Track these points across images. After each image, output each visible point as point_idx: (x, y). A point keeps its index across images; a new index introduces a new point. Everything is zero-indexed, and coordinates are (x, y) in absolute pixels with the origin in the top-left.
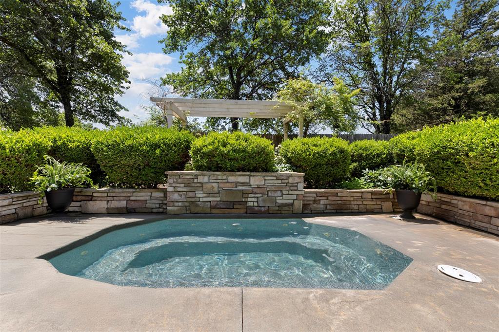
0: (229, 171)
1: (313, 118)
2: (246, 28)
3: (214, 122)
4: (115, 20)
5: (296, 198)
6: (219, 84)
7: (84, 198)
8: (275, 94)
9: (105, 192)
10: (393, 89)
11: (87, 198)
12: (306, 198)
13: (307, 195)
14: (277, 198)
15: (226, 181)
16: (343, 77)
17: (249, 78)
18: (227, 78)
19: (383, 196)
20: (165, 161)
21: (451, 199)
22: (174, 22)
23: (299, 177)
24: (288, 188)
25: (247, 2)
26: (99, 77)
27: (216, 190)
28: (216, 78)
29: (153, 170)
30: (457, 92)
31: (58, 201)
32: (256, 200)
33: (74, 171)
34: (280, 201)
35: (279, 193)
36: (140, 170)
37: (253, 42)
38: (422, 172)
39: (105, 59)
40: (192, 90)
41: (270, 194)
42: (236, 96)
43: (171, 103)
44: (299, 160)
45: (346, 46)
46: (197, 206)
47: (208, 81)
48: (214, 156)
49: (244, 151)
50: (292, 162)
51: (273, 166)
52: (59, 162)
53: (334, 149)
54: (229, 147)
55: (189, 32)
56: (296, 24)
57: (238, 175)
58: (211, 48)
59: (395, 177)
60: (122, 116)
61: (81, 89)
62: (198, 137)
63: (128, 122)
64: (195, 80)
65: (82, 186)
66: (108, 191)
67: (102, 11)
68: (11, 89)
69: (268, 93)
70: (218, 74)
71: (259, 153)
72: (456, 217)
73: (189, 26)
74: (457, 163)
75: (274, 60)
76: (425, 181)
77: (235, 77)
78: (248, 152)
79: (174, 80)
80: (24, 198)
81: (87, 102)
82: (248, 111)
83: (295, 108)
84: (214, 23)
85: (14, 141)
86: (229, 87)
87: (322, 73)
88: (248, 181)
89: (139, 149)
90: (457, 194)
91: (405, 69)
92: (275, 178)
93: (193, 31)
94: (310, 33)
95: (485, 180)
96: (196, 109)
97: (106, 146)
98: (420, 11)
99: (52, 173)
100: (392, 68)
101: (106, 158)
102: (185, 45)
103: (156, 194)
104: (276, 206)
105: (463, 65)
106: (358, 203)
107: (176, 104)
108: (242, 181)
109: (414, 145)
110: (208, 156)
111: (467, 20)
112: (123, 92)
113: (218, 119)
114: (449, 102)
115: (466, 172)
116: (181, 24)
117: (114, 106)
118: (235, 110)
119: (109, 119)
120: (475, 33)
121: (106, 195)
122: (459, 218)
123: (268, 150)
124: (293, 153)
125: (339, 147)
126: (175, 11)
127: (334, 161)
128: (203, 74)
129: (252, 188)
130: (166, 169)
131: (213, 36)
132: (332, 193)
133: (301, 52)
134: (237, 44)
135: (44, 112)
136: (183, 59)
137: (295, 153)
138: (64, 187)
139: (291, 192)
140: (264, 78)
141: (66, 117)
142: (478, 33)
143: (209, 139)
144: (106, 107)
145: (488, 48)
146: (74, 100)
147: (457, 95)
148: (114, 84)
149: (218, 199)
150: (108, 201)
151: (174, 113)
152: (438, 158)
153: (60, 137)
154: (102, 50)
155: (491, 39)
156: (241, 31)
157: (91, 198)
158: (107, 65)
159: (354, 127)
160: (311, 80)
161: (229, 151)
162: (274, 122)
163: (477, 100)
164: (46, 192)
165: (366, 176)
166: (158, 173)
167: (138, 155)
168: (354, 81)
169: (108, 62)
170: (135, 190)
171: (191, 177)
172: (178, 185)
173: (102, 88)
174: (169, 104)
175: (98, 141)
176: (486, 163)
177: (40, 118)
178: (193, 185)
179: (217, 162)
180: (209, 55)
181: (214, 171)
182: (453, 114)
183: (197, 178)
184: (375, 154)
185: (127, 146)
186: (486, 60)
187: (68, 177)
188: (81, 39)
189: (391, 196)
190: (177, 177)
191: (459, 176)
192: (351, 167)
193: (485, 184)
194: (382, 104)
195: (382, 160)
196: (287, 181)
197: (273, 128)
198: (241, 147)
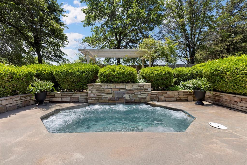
0: (116, 83)
1: (156, 57)
2: (123, 13)
3: (108, 60)
4: (60, 12)
5: (147, 95)
6: (110, 41)
7: (51, 97)
8: (138, 46)
9: (60, 94)
10: (196, 42)
11: (52, 97)
12: (152, 95)
13: (153, 94)
14: (139, 95)
15: (115, 88)
16: (171, 36)
17: (125, 38)
18: (114, 38)
19: (189, 94)
20: (87, 79)
21: (220, 94)
22: (88, 12)
23: (149, 85)
24: (144, 91)
25: (123, 1)
26: (53, 39)
27: (110, 92)
28: (109, 38)
29: (82, 83)
30: (228, 42)
31: (40, 98)
32: (129, 96)
33: (47, 84)
34: (140, 97)
35: (139, 93)
36: (76, 83)
37: (126, 21)
38: (206, 82)
39: (56, 31)
40: (97, 45)
41: (135, 93)
42: (119, 47)
43: (88, 52)
44: (149, 78)
45: (172, 21)
46: (102, 99)
47: (105, 40)
48: (109, 76)
49: (123, 74)
50: (146, 78)
51: (137, 81)
52: (40, 80)
53: (165, 72)
54: (116, 72)
55: (96, 17)
56: (147, 11)
57: (121, 85)
58: (106, 24)
59: (194, 84)
60: (64, 58)
61: (45, 45)
62: (101, 67)
63: (68, 61)
64: (99, 40)
65: (50, 91)
66: (61, 93)
67: (54, 8)
68: (12, 46)
69: (134, 45)
70: (110, 36)
71: (130, 75)
72: (222, 103)
73: (96, 14)
74: (222, 77)
75: (137, 28)
76: (207, 86)
77: (118, 37)
78: (125, 74)
79: (89, 40)
80: (25, 97)
81: (48, 52)
82: (125, 54)
83: (147, 52)
84: (108, 12)
85: (20, 71)
86: (116, 42)
87: (161, 34)
88: (125, 87)
89: (75, 74)
90: (222, 92)
91: (202, 31)
92: (137, 86)
93: (97, 16)
94: (154, 15)
95: (234, 85)
96: (100, 54)
97: (60, 73)
98: (209, 2)
99: (37, 85)
100: (195, 31)
101: (60, 78)
102: (94, 23)
103: (83, 94)
104: (138, 99)
105: (231, 28)
106: (177, 97)
107: (91, 52)
108: (122, 88)
109: (202, 69)
110: (107, 76)
111: (233, 6)
112: (64, 47)
113: (110, 58)
114: (224, 47)
115: (226, 81)
116: (92, 13)
117: (61, 53)
118: (118, 54)
119: (58, 60)
120: (237, 12)
121: (60, 95)
122: (223, 103)
123: (134, 73)
124: (146, 74)
125: (167, 71)
126: (88, 7)
127: (165, 77)
128: (102, 37)
129: (127, 91)
130: (88, 83)
131: (107, 18)
132: (164, 93)
133: (150, 24)
134: (119, 22)
135: (28, 57)
136: (93, 30)
137: (147, 74)
138: (43, 92)
139: (145, 92)
140: (132, 38)
141: (38, 59)
142: (238, 12)
143: (106, 68)
144: (57, 54)
145: (244, 20)
146: (42, 51)
147: (228, 44)
148: (60, 43)
149: (112, 96)
150: (62, 98)
151: (90, 56)
152: (213, 75)
153: (39, 69)
154: (55, 27)
155: (245, 15)
156: (121, 15)
157: (54, 97)
158: (57, 34)
159: (175, 61)
160: (155, 38)
161: (116, 74)
162: (137, 59)
163: (238, 45)
164: (35, 94)
165: (181, 84)
166: (84, 84)
167: (75, 76)
168: (177, 38)
169: (58, 33)
170: (73, 93)
171: (99, 86)
172: (93, 90)
173: (55, 45)
174: (87, 52)
175: (57, 71)
176: (234, 77)
177: (26, 60)
178: (100, 90)
179: (111, 79)
180: (105, 27)
181: (109, 83)
182: (226, 53)
183: (102, 87)
184: (185, 74)
185: (70, 73)
186: (243, 26)
187: (44, 87)
188: (45, 22)
189: (192, 94)
190: (92, 86)
191: (223, 83)
192: (174, 80)
193: (234, 87)
194: (190, 49)
195: (188, 77)
196: (143, 87)
197: (137, 62)
198: (122, 72)
